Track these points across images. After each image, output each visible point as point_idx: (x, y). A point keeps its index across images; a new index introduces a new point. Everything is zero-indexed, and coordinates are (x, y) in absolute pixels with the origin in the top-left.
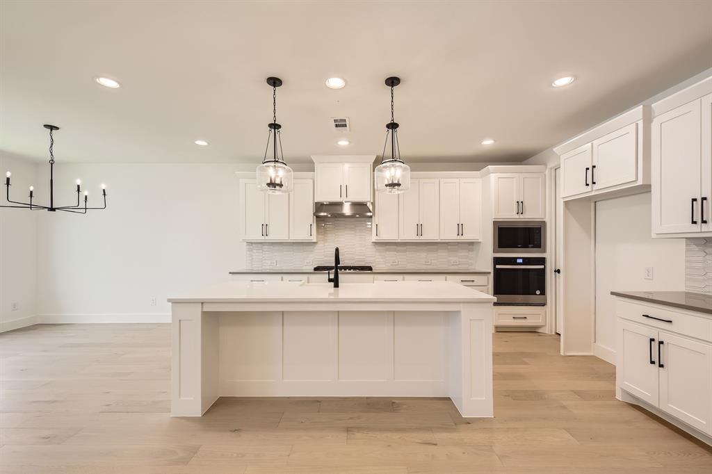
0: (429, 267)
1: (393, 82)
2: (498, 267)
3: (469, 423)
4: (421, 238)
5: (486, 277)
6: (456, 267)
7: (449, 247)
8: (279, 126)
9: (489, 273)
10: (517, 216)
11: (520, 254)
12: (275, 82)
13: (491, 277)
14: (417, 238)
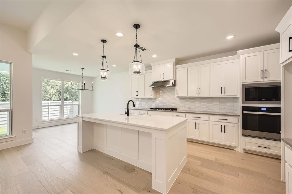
0: (208, 110)
1: (137, 26)
2: (245, 112)
3: (150, 192)
4: (199, 95)
5: (237, 118)
6: (225, 111)
7: (220, 100)
8: (106, 57)
9: (239, 116)
10: (262, 80)
11: (264, 105)
12: (104, 41)
13: (240, 118)
14: (197, 95)
